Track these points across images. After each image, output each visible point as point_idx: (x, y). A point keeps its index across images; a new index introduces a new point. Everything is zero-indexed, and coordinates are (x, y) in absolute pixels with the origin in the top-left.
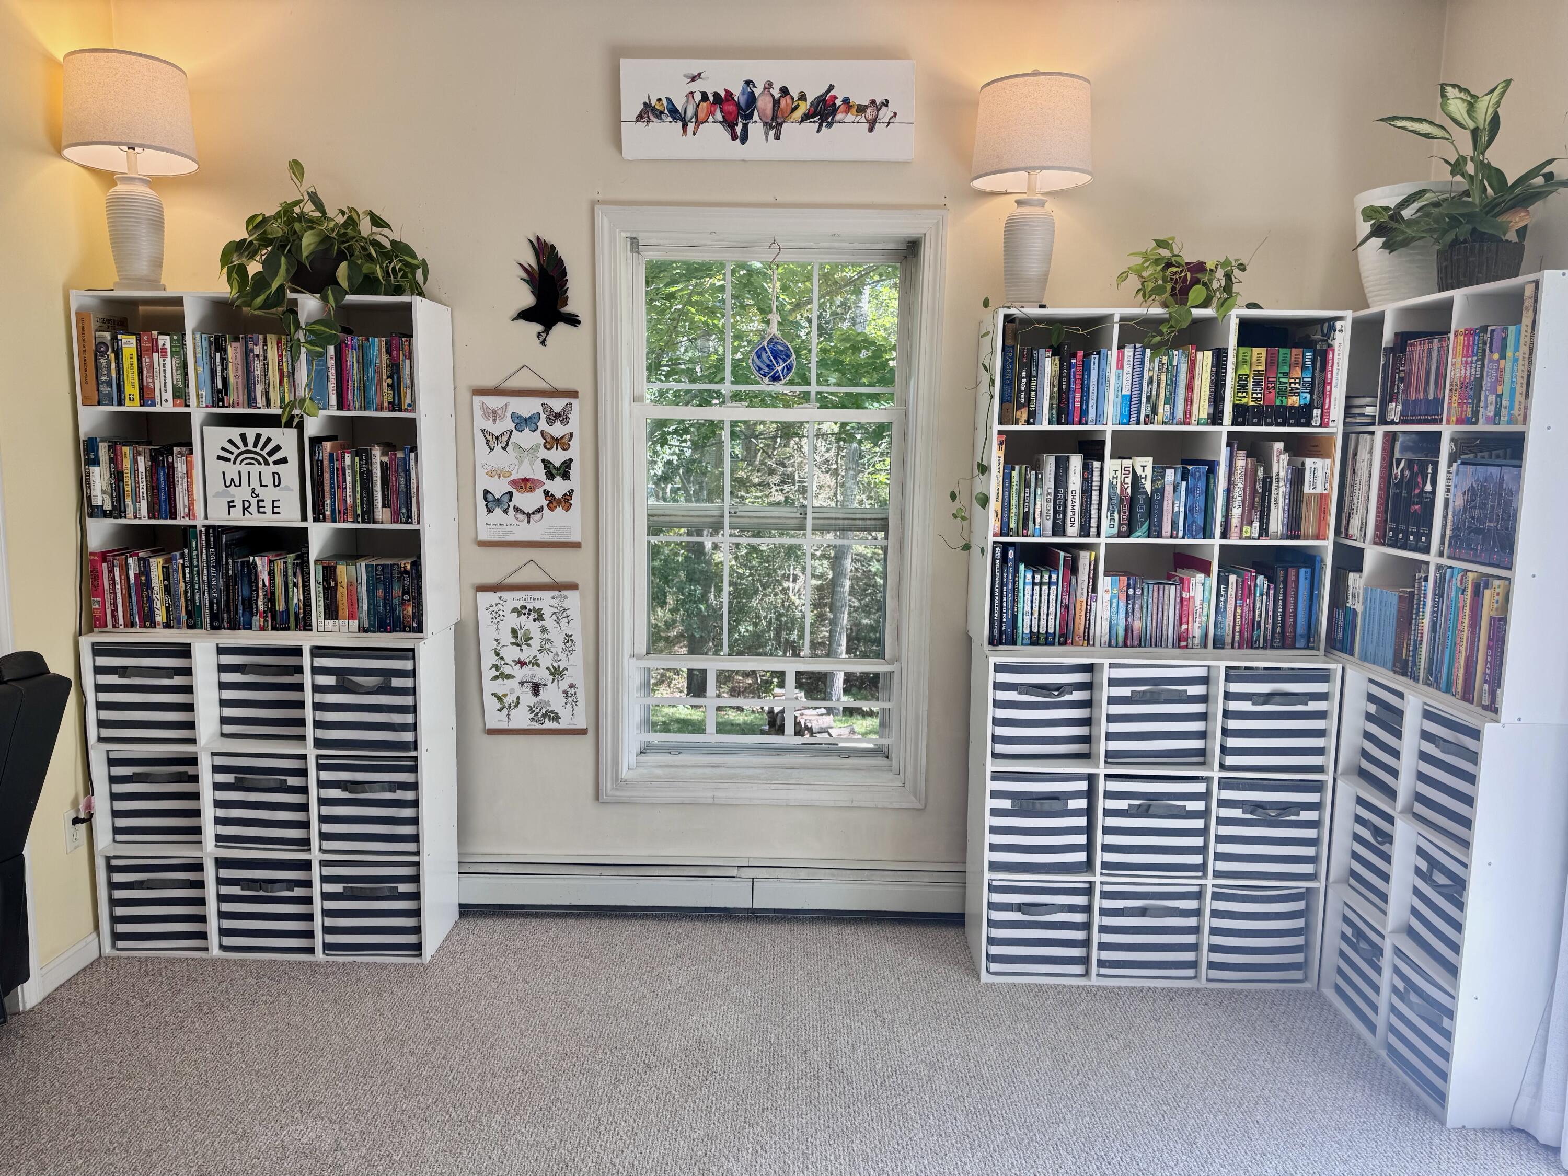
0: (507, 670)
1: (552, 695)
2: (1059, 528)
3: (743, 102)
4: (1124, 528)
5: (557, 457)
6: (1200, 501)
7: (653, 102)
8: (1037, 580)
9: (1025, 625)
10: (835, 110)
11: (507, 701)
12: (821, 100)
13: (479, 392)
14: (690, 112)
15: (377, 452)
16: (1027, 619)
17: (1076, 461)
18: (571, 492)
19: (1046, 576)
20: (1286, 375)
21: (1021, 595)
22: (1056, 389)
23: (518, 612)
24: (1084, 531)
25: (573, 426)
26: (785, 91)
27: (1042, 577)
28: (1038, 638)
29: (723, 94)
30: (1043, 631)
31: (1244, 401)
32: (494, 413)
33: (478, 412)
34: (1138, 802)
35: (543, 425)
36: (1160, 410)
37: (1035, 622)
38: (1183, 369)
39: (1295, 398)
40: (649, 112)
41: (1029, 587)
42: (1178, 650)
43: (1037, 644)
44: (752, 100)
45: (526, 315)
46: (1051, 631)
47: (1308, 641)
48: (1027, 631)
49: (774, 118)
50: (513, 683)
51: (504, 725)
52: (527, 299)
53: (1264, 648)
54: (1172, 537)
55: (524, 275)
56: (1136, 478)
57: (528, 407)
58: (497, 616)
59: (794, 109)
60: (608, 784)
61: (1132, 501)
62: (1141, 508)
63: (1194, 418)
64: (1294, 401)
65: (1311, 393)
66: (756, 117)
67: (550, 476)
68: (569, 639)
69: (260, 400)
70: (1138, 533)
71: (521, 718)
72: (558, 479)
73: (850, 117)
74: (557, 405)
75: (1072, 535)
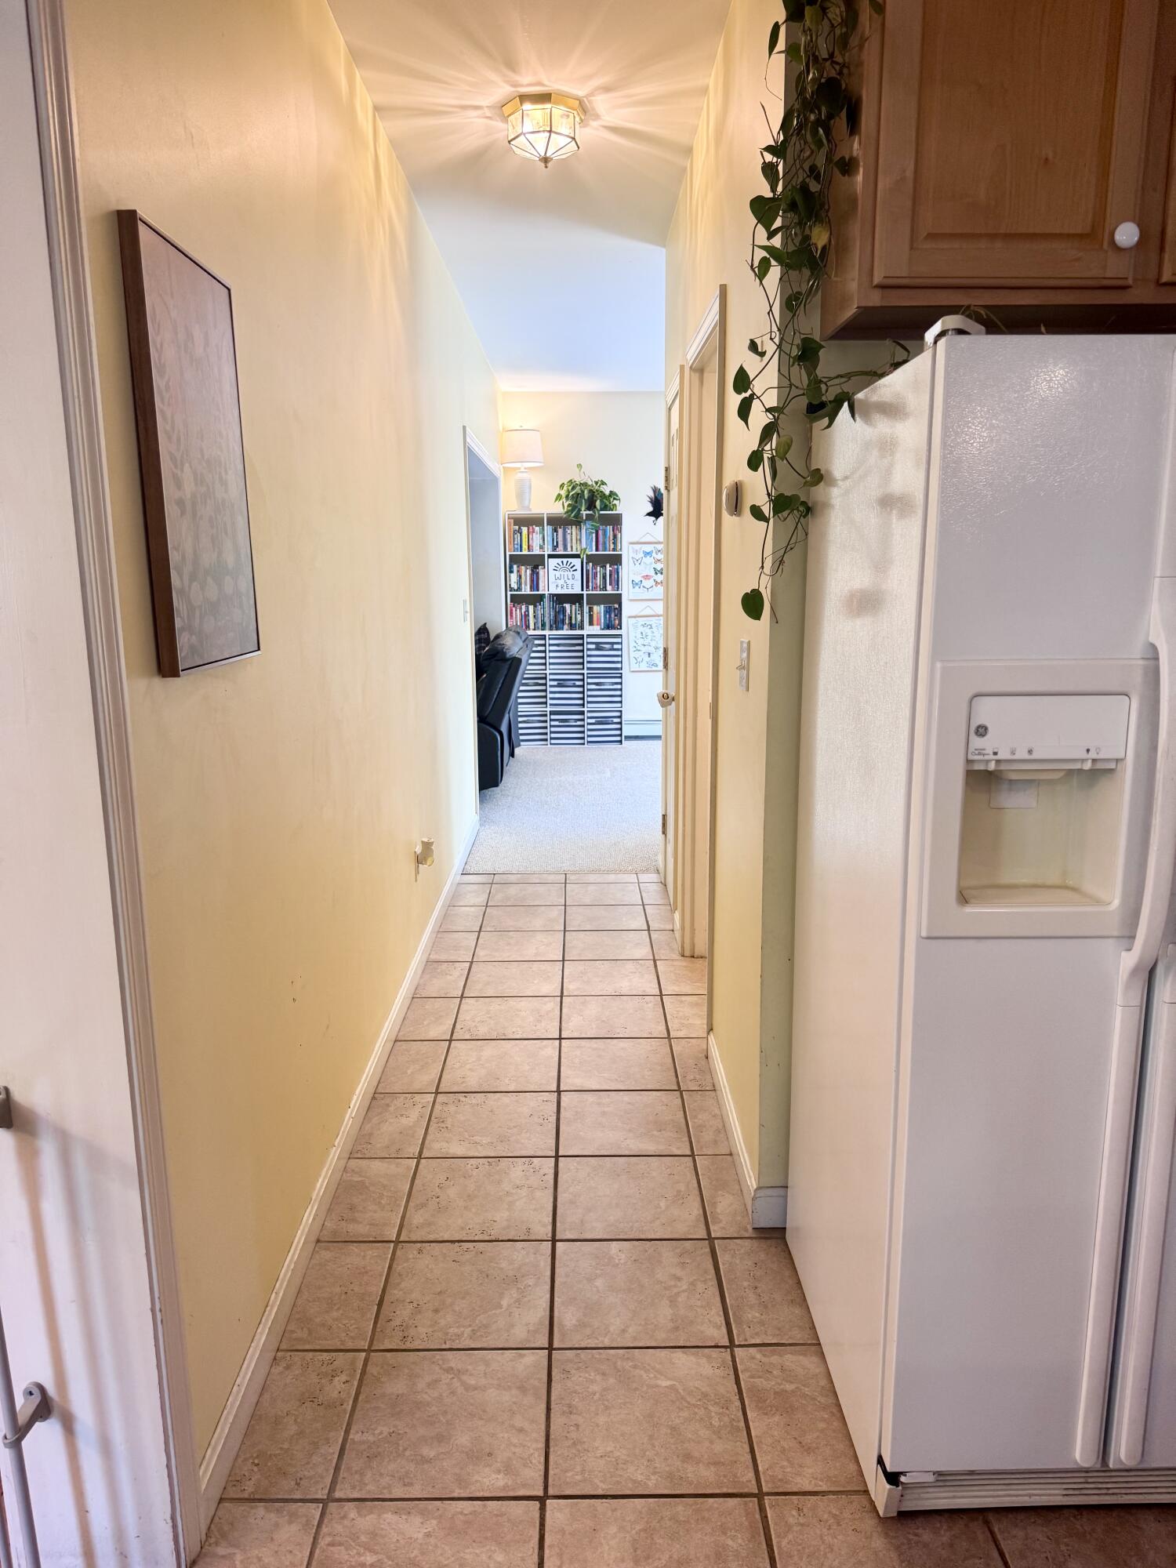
0: (639, 648)
11: (639, 660)
13: (631, 543)
15: (608, 566)
23: (643, 626)
33: (631, 550)
35: (654, 555)
45: (649, 514)
50: (641, 653)
51: (637, 669)
52: (650, 509)
55: (649, 500)
57: (648, 548)
58: (636, 628)
67: (656, 573)
69: (569, 549)
71: (644, 666)
72: (659, 574)
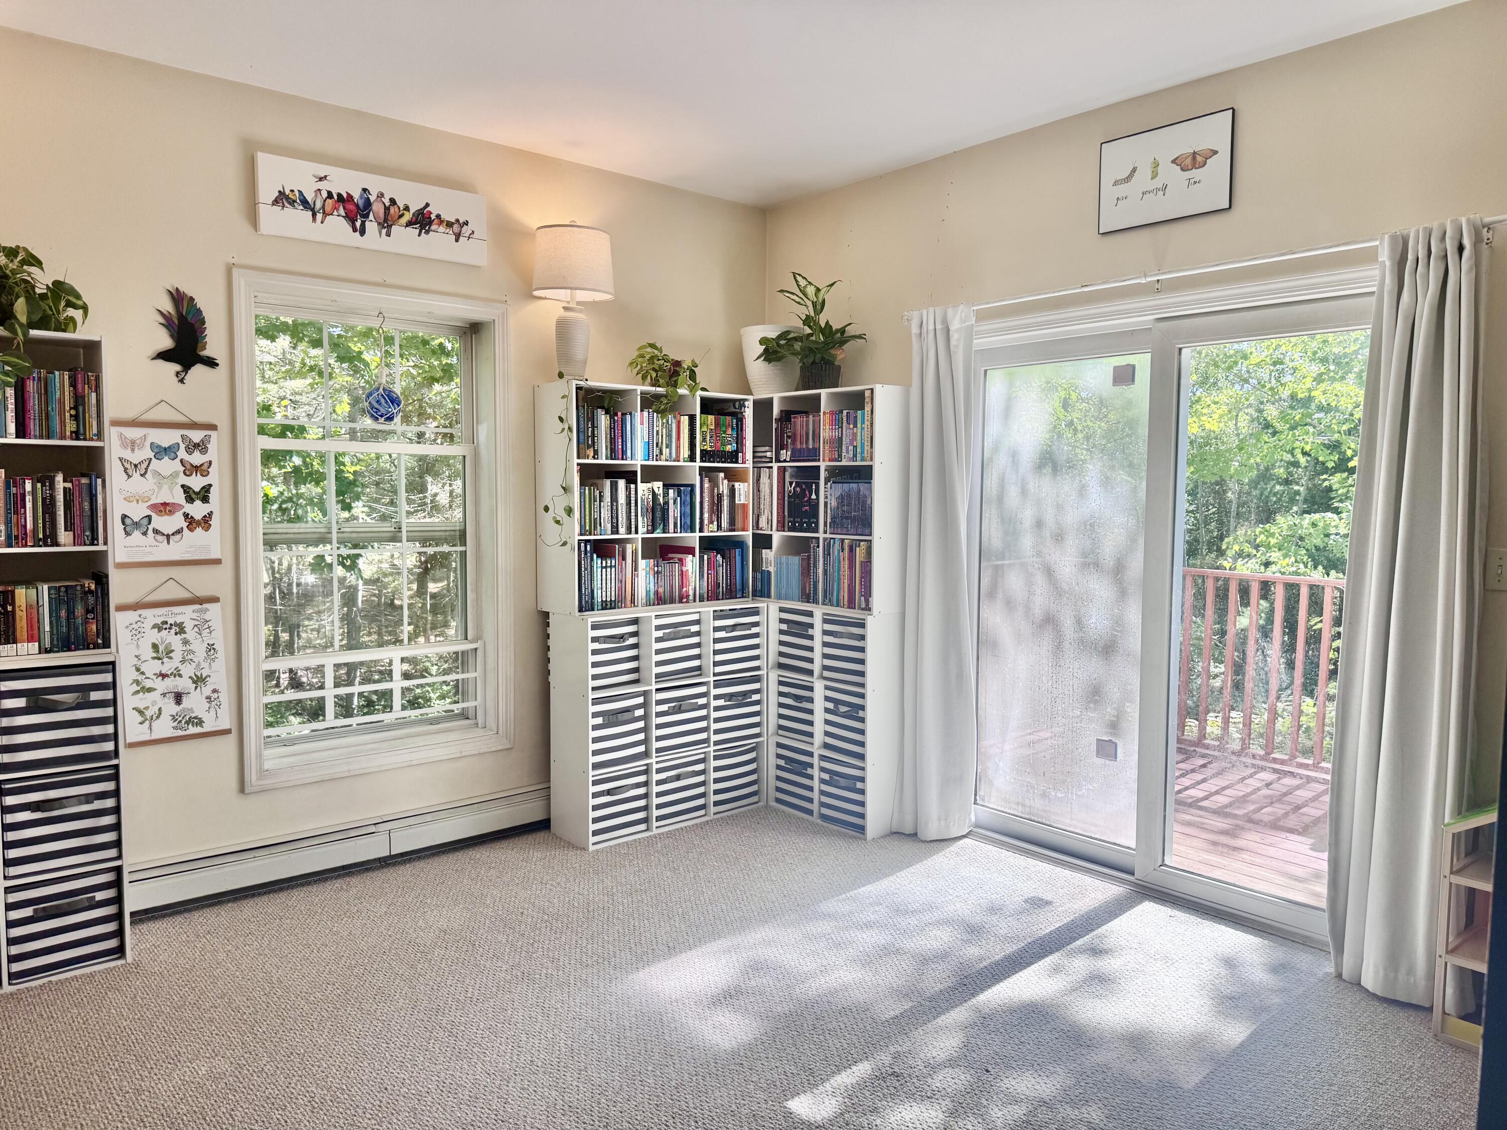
0: (148, 684)
1: (195, 703)
2: (615, 530)
3: (361, 203)
4: (650, 528)
5: (196, 483)
6: (688, 508)
7: (287, 192)
8: (604, 565)
9: (598, 596)
10: (430, 223)
11: (148, 714)
12: (420, 212)
13: (117, 423)
14: (319, 205)
15: (59, 478)
16: (599, 592)
17: (622, 483)
18: (210, 514)
19: (609, 562)
20: (725, 432)
21: (595, 575)
22: (609, 436)
23: (159, 627)
24: (629, 531)
25: (212, 453)
26: (393, 201)
27: (606, 563)
28: (606, 605)
29: (345, 195)
30: (609, 599)
31: (706, 447)
32: (133, 443)
34: (673, 704)
35: (182, 454)
36: (664, 452)
37: (604, 594)
38: (674, 426)
39: (729, 446)
40: (283, 199)
41: (599, 570)
42: (682, 605)
43: (606, 609)
44: (368, 204)
45: (164, 356)
46: (613, 599)
47: (743, 593)
48: (600, 600)
49: (386, 220)
50: (155, 696)
51: (147, 737)
52: (165, 342)
53: (722, 599)
54: (674, 532)
55: (162, 321)
56: (654, 495)
57: (167, 437)
58: (137, 633)
59: (401, 216)
60: (252, 776)
61: (653, 510)
62: (658, 514)
63: (681, 457)
64: (729, 448)
65: (737, 443)
66: (371, 217)
67: (190, 500)
68: (211, 648)
70: (658, 531)
71: (164, 728)
72: (198, 503)
73: (442, 229)
74: (196, 436)
75: (622, 534)
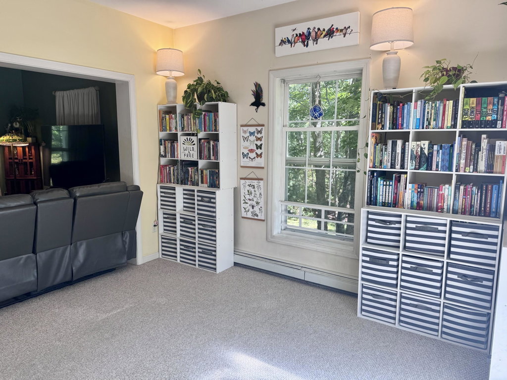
1: (256, 209)
2: (393, 166)
4: (417, 167)
6: (447, 157)
7: (283, 39)
8: (385, 183)
10: (333, 32)
13: (242, 126)
15: (212, 142)
16: (381, 197)
18: (262, 153)
20: (486, 108)
21: (379, 189)
23: (249, 185)
25: (263, 134)
26: (319, 29)
30: (387, 202)
31: (467, 119)
32: (245, 131)
33: (242, 132)
34: (414, 266)
35: (256, 134)
36: (432, 124)
37: (384, 198)
39: (489, 117)
41: (382, 186)
42: (437, 213)
43: (384, 206)
44: (310, 33)
45: (253, 104)
46: (390, 202)
47: (496, 215)
48: (381, 201)
49: (315, 38)
50: (248, 205)
51: (246, 216)
53: (476, 215)
54: (436, 170)
55: (253, 93)
56: (422, 149)
57: (252, 129)
58: (245, 187)
59: (321, 34)
60: (269, 237)
61: (420, 157)
62: (423, 159)
63: (445, 126)
65: (497, 115)
66: (311, 39)
67: (257, 148)
68: (260, 194)
69: (190, 129)
70: (422, 169)
71: (249, 215)
72: (259, 149)
73: (338, 34)
74: (259, 128)
75: (398, 168)
